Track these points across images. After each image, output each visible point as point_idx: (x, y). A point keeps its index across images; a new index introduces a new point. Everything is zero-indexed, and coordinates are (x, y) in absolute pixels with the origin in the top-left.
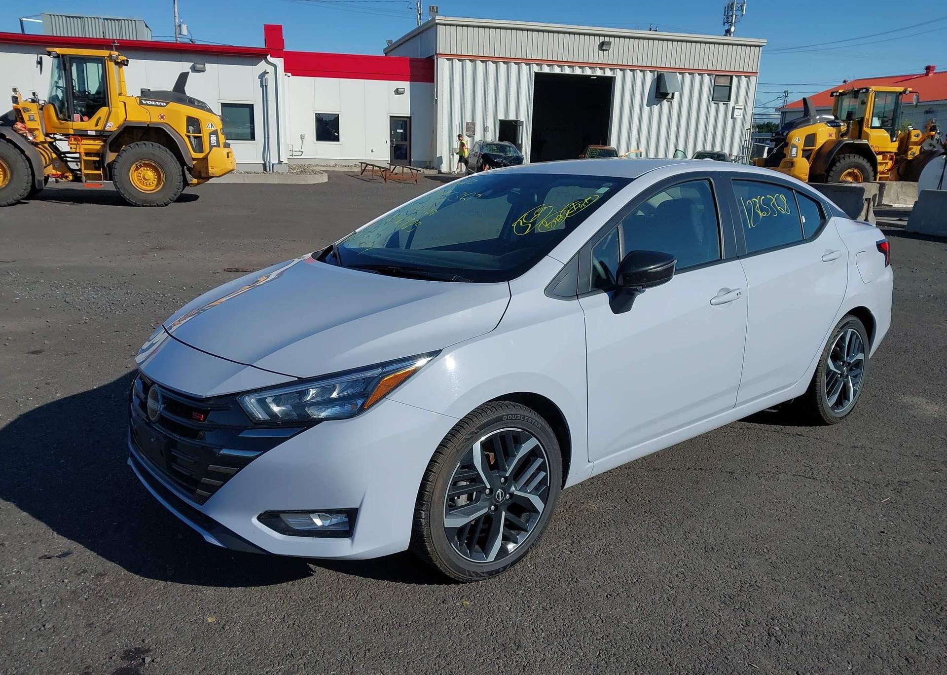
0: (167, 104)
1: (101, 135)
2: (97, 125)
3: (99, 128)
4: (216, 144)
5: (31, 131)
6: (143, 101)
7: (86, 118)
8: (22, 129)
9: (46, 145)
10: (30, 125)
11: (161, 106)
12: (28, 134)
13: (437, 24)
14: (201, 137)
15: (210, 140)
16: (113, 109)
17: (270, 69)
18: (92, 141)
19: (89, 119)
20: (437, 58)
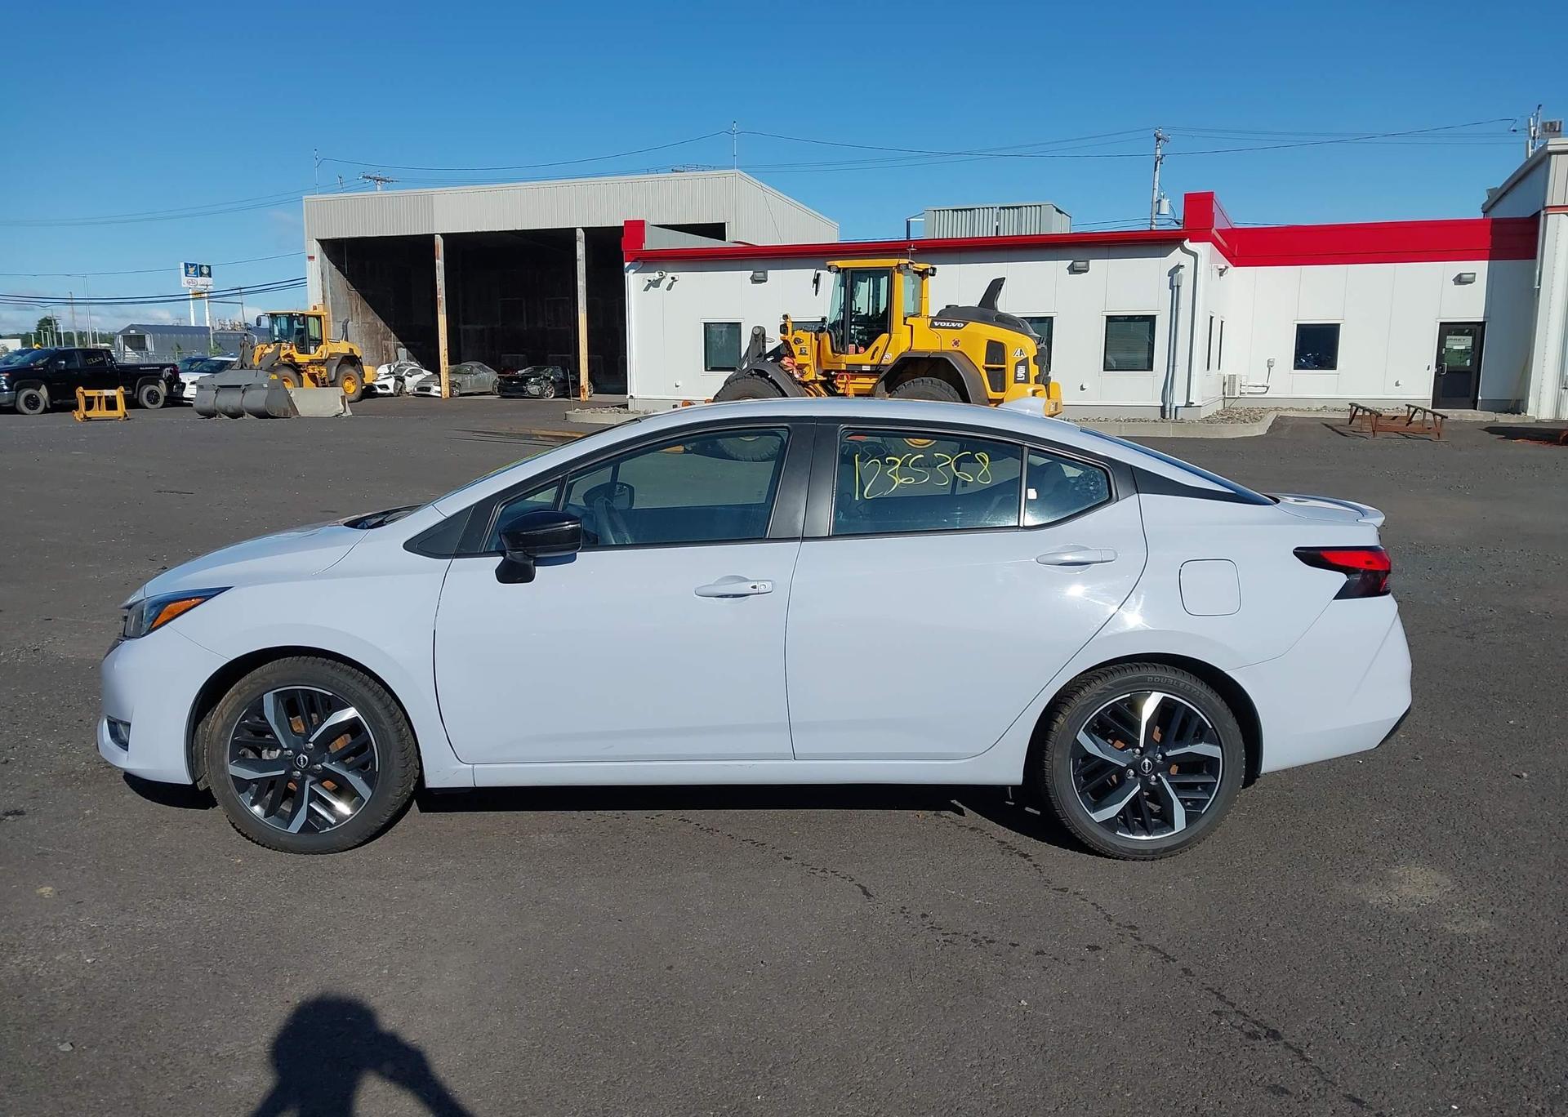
0: (965, 324)
1: (875, 371)
2: (872, 358)
3: (875, 361)
4: (1023, 379)
5: (800, 368)
6: (936, 324)
7: (861, 349)
8: (788, 365)
9: (817, 385)
10: (800, 360)
11: (956, 328)
12: (795, 372)
13: (1551, 153)
14: (1004, 369)
15: (1016, 373)
16: (893, 336)
17: (1187, 261)
18: (868, 379)
19: (866, 350)
20: (1546, 215)
